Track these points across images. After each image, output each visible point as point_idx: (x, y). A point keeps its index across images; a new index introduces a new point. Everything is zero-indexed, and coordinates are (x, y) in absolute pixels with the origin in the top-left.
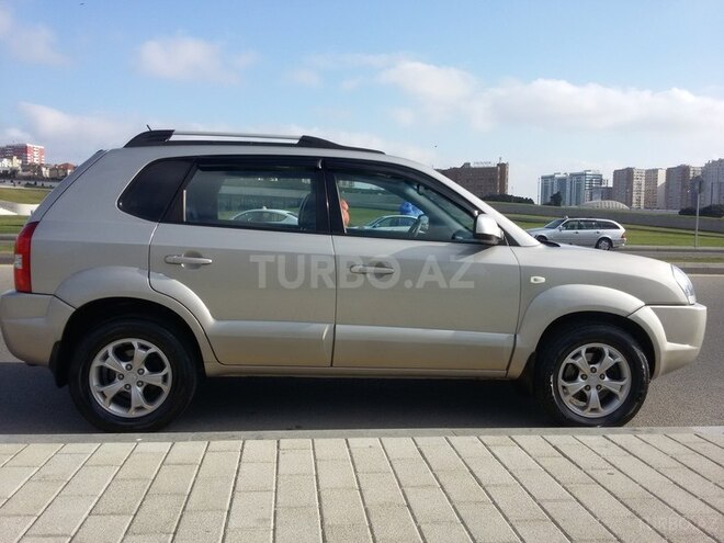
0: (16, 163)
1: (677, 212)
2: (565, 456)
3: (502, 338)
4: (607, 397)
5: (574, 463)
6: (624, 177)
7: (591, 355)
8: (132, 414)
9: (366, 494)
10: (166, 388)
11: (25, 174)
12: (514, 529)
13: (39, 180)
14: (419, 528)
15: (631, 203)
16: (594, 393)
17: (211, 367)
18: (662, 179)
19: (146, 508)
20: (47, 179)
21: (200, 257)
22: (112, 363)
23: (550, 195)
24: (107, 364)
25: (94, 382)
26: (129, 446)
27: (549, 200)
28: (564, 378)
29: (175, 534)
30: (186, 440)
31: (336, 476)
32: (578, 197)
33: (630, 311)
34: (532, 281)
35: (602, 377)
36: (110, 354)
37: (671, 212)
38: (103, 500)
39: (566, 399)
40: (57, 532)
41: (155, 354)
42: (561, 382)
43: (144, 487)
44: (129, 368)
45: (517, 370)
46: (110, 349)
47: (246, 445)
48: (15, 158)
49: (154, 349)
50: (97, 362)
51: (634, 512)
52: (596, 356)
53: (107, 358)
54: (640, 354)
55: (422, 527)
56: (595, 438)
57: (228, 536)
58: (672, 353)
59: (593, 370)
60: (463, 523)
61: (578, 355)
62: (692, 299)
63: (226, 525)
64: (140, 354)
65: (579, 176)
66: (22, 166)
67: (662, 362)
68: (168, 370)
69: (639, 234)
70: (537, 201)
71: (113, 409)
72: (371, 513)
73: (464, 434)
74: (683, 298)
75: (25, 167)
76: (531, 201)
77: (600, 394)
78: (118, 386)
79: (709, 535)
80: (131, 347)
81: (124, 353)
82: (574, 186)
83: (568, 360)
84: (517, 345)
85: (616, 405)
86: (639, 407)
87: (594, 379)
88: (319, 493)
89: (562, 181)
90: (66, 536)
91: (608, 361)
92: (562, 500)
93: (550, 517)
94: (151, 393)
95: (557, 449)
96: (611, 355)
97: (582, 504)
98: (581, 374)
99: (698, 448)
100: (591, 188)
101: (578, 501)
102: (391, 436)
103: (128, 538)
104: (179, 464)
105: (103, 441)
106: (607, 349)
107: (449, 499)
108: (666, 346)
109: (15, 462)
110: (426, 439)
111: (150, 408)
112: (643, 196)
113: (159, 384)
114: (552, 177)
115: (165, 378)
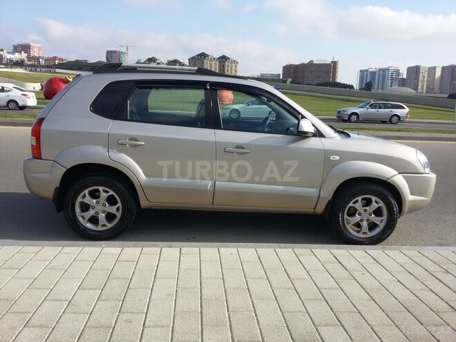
0: (24, 56)
1: (446, 96)
2: (340, 263)
3: (312, 191)
4: (372, 226)
5: (344, 267)
6: (414, 71)
7: (365, 201)
8: (100, 228)
9: (226, 281)
10: (119, 215)
11: (30, 63)
12: (303, 304)
13: (38, 67)
14: (252, 302)
15: (418, 89)
16: (365, 224)
17: (144, 203)
18: (438, 73)
19: (108, 286)
20: (43, 67)
21: (137, 141)
22: (88, 200)
23: (365, 83)
24: (84, 201)
25: (78, 210)
26: (99, 249)
27: (364, 86)
28: (348, 215)
29: (123, 301)
30: (130, 247)
31: (211, 271)
32: (383, 85)
33: (389, 177)
34: (332, 158)
35: (370, 214)
36: (87, 195)
37: (442, 95)
38: (85, 281)
39: (348, 227)
40: (61, 298)
41: (112, 195)
42: (346, 217)
43: (107, 274)
44: (98, 203)
45: (320, 209)
46: (86, 192)
47: (163, 251)
48: (23, 52)
49: (111, 193)
50: (79, 199)
51: (371, 297)
52: (368, 202)
53: (85, 197)
54: (394, 202)
55: (254, 301)
56: (359, 252)
57: (151, 303)
58: (412, 201)
59: (365, 211)
60: (276, 300)
61: (357, 201)
62: (427, 170)
63: (150, 297)
64: (104, 195)
65: (384, 70)
66: (27, 58)
67: (406, 207)
68: (119, 204)
69: (419, 110)
70: (356, 87)
71: (89, 225)
72: (228, 293)
73: (285, 248)
74: (422, 170)
75: (29, 58)
76: (351, 87)
77: (368, 225)
78: (91, 213)
79: (409, 312)
80: (98, 191)
81: (94, 194)
82: (381, 77)
83: (351, 204)
84: (321, 196)
85: (377, 231)
86: (391, 232)
87: (365, 216)
88: (201, 280)
89: (373, 74)
90: (66, 300)
91: (374, 206)
92: (332, 289)
93: (324, 298)
94: (110, 217)
95: (336, 258)
96: (376, 202)
97: (343, 291)
98: (358, 212)
99: (417, 261)
100: (392, 79)
101: (341, 289)
102: (244, 247)
103: (99, 302)
104: (126, 261)
105: (84, 246)
106: (374, 198)
107: (271, 286)
108: (409, 197)
109: (37, 257)
110: (263, 250)
111: (109, 226)
112: (425, 84)
113: (115, 212)
114: (367, 71)
115: (118, 209)
